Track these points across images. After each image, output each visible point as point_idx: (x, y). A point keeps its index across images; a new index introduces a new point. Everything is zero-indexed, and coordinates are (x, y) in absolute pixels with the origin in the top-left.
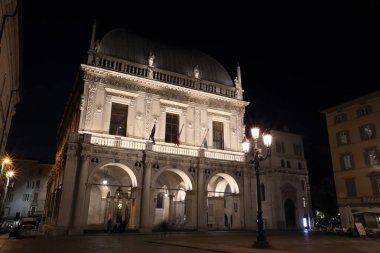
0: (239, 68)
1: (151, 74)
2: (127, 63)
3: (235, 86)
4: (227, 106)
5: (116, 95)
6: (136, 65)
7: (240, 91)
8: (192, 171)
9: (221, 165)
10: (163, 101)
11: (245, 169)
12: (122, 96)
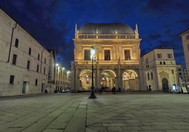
0: (136, 25)
1: (97, 37)
2: (88, 35)
3: (135, 33)
4: (131, 43)
5: (85, 47)
6: (91, 35)
7: (137, 35)
8: (115, 70)
9: (128, 67)
10: (103, 46)
11: (140, 67)
12: (87, 47)
